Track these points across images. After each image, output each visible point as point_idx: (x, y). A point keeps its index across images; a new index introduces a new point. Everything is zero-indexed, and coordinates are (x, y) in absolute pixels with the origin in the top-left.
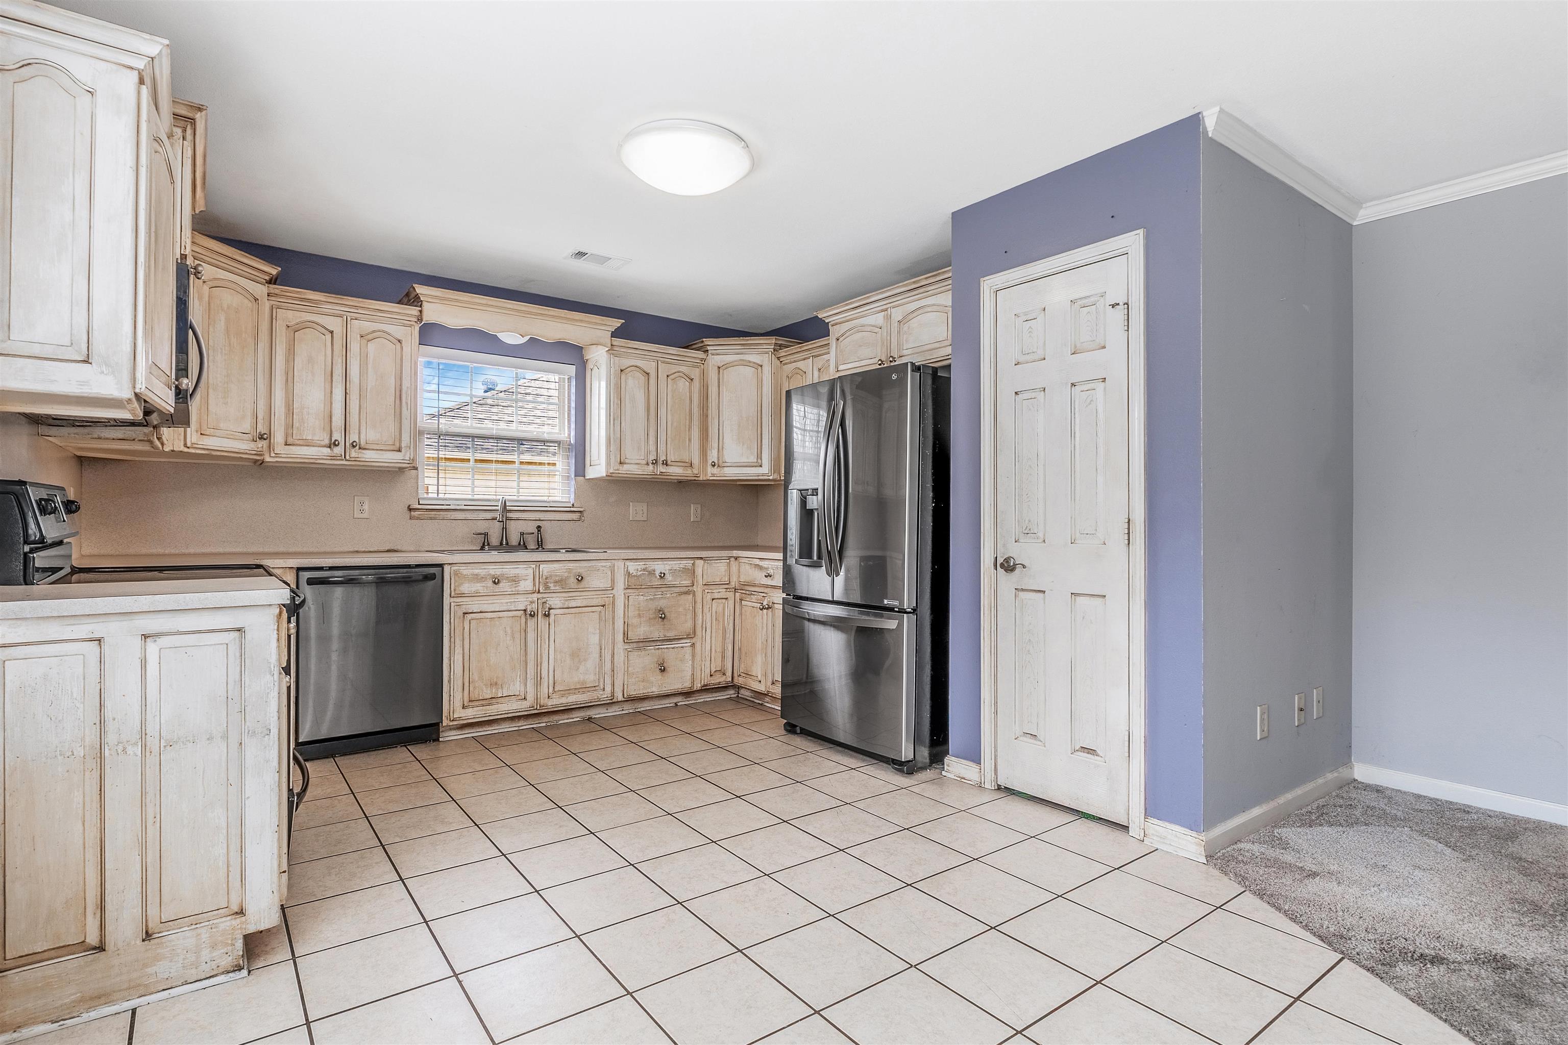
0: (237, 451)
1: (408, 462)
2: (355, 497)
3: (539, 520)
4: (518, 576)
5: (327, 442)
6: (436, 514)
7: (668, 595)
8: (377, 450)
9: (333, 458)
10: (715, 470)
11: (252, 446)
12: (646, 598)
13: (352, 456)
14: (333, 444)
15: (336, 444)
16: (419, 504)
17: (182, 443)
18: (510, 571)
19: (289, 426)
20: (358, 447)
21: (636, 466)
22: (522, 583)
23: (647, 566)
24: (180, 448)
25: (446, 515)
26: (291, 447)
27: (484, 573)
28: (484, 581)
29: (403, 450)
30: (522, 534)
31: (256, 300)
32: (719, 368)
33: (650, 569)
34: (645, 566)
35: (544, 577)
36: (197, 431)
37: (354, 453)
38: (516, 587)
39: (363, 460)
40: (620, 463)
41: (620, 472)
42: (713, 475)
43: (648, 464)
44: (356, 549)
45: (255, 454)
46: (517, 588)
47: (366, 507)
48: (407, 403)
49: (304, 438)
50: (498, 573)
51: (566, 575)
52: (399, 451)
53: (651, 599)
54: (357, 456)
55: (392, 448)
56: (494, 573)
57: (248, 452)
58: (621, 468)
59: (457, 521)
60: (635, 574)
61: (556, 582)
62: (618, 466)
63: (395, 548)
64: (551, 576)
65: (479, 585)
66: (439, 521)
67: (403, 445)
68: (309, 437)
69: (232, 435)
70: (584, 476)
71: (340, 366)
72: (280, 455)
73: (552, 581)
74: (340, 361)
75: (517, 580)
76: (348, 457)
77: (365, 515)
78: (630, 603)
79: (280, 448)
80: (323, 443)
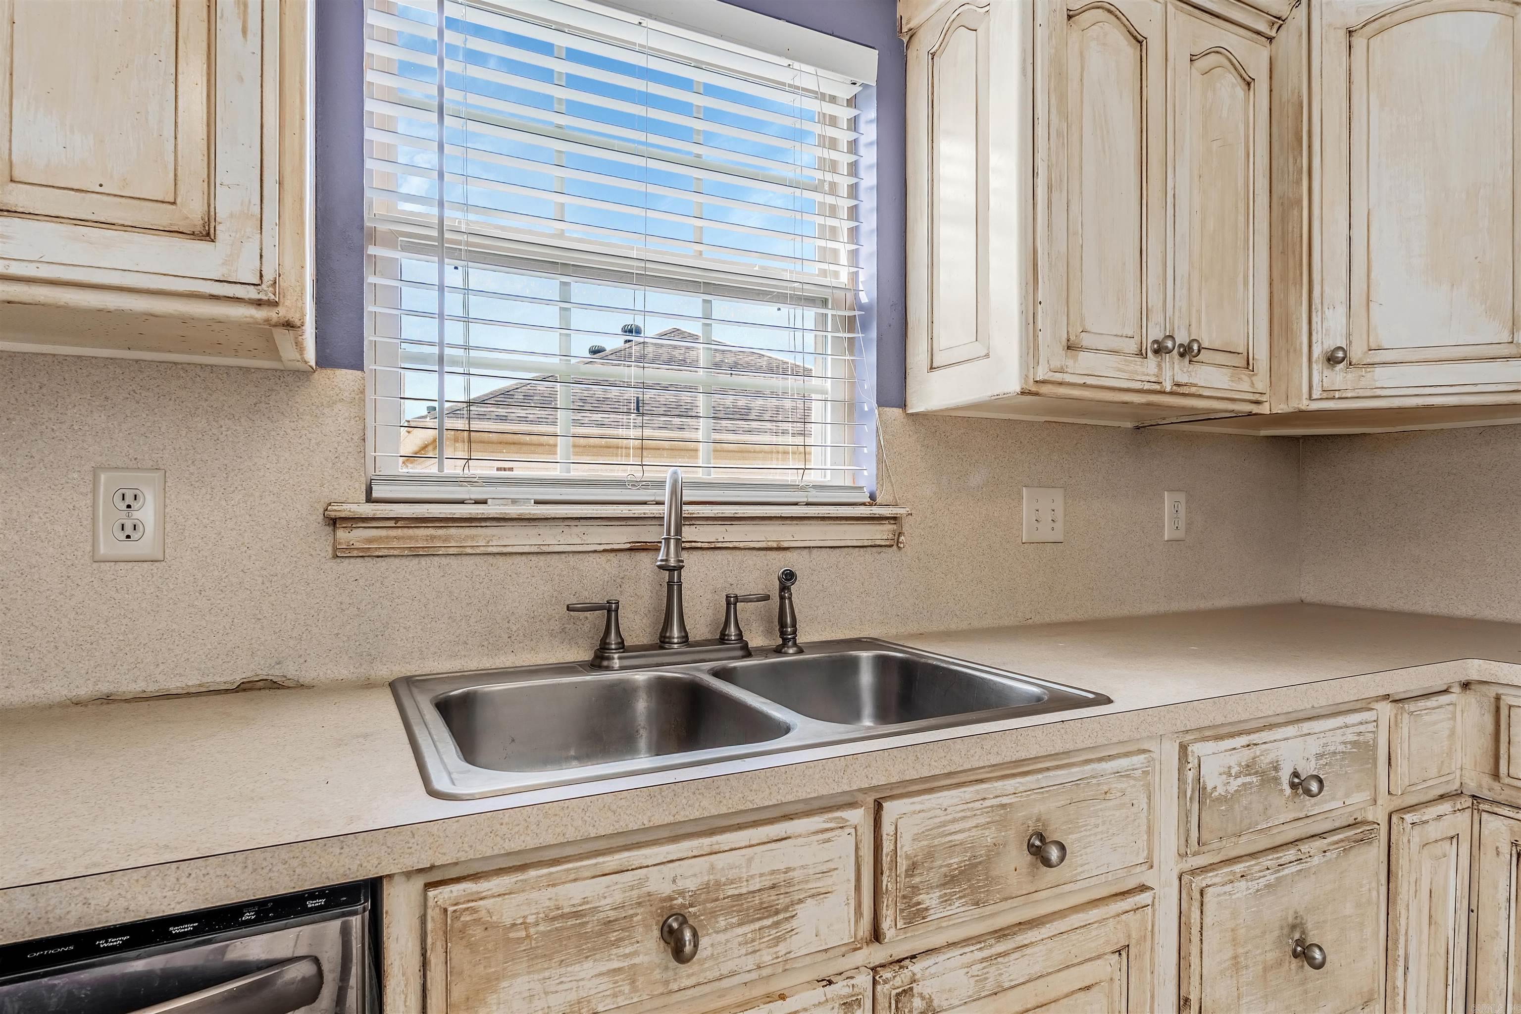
1: (252, 293)
2: (103, 477)
3: (779, 549)
4: (789, 883)
6: (433, 538)
7: (1316, 860)
10: (1338, 377)
12: (1254, 885)
16: (369, 499)
18: (750, 860)
21: (1113, 360)
22: (806, 913)
23: (1257, 750)
25: (473, 538)
27: (618, 898)
28: (616, 943)
29: (222, 232)
30: (732, 602)
32: (1350, 33)
33: (1264, 762)
34: (1247, 754)
35: (903, 865)
38: (778, 940)
40: (1069, 348)
41: (1068, 378)
42: (1329, 394)
43: (1141, 354)
44: (105, 688)
46: (782, 948)
47: (146, 511)
50: (691, 884)
51: (990, 836)
52: (207, 234)
53: (1268, 886)
56: (667, 889)
58: (1070, 363)
59: (509, 560)
60: (1221, 790)
61: (950, 880)
62: (1059, 358)
63: (275, 673)
64: (930, 855)
65: (588, 968)
66: (444, 561)
67: (223, 210)
70: (903, 405)
73: (934, 877)
75: (783, 901)
77: (145, 545)
78: (1208, 921)
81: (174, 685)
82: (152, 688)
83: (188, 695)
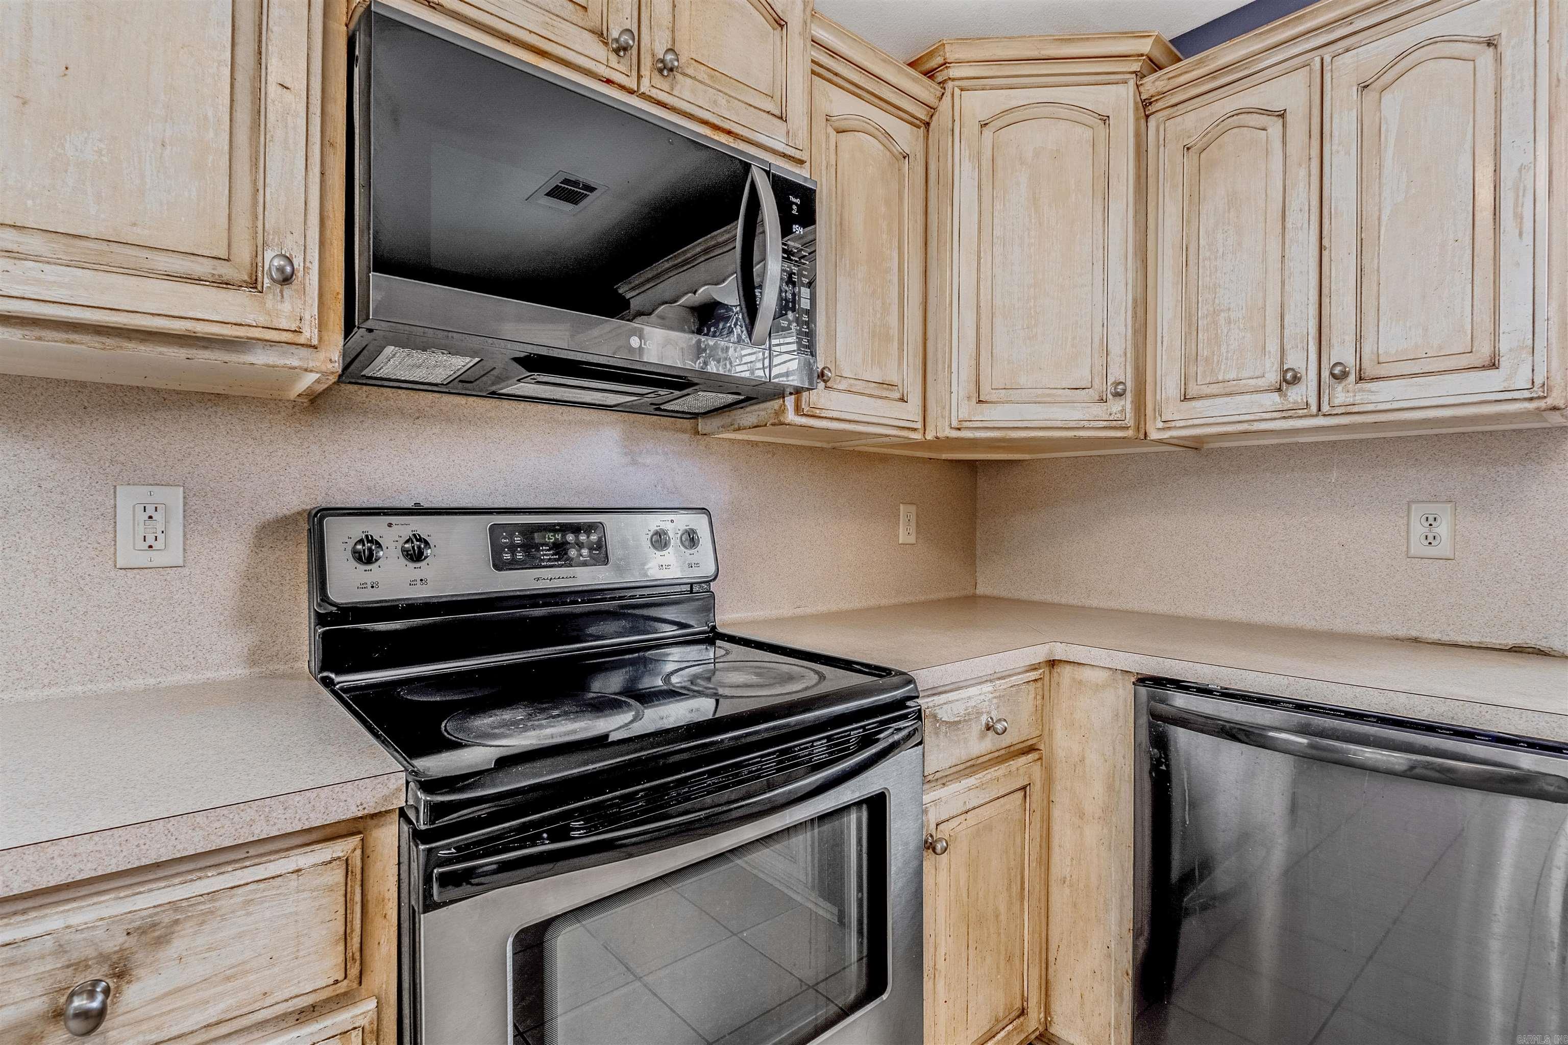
0: (1059, 424)
1: (1527, 394)
2: (1414, 506)
5: (1273, 377)
8: (1416, 375)
9: (1286, 413)
11: (1098, 411)
13: (1337, 402)
14: (1290, 379)
15: (1296, 379)
17: (947, 424)
19: (1190, 359)
20: (1352, 378)
24: (944, 431)
26: (1194, 403)
29: (1504, 363)
31: (1105, 119)
36: (969, 398)
37: (1341, 395)
39: (1370, 407)
44: (1414, 634)
45: (1105, 428)
47: (1443, 529)
48: (1518, 217)
49: (1220, 378)
52: (1493, 365)
54: (1351, 400)
55: (1464, 361)
57: (1086, 424)
63: (1543, 644)
67: (1504, 347)
68: (1232, 375)
69: (1049, 395)
71: (1302, 187)
72: (1173, 424)
74: (1303, 173)
76: (1325, 408)
77: (1443, 548)
79: (1174, 411)
80: (1262, 383)
81: (1460, 639)
82: (1445, 639)
83: (1471, 647)
